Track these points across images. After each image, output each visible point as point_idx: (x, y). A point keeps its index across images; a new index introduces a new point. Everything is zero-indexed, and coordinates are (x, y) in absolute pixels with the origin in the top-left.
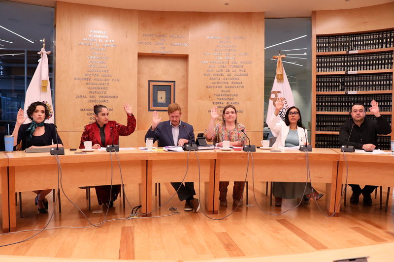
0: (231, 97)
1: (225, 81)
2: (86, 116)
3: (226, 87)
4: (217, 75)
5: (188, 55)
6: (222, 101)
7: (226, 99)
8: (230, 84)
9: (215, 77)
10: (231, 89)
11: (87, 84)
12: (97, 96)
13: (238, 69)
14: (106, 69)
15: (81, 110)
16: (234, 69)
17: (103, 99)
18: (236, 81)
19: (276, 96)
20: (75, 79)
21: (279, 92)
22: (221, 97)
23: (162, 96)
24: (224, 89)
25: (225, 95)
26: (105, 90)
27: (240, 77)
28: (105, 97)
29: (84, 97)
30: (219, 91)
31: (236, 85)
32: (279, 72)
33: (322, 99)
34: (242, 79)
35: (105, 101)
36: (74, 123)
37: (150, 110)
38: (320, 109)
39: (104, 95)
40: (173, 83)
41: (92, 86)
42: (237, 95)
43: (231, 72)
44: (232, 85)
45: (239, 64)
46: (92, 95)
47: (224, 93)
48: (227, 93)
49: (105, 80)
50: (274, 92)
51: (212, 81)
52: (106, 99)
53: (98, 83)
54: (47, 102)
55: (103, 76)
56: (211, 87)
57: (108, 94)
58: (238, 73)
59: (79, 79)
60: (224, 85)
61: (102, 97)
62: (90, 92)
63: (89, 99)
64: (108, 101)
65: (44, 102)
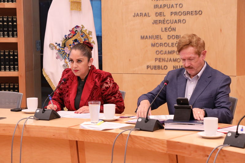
2: (150, 47)
15: (143, 38)
17: (177, 18)
26: (179, 1)
28: (180, 14)
29: (145, 15)
35: (180, 21)
36: (130, 60)
39: (178, 10)
46: (159, 10)
52: (182, 17)
54: (83, 27)
57: (185, 9)
61: (176, 13)
62: (156, 6)
63: (153, 17)
64: (184, 21)
65: (77, 27)
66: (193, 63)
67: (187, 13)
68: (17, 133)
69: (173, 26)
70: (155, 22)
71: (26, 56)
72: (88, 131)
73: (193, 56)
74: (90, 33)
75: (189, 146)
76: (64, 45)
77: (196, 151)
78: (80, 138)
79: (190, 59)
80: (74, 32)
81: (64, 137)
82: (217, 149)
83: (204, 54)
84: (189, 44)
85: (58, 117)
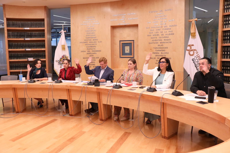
0: (164, 49)
1: (160, 39)
3: (161, 43)
4: (155, 35)
5: (138, 24)
6: (158, 52)
7: (160, 51)
8: (163, 41)
9: (154, 36)
10: (163, 44)
11: (86, 45)
12: (91, 51)
13: (168, 31)
14: (95, 36)
15: (84, 58)
16: (166, 31)
17: (94, 52)
18: (166, 39)
19: (191, 48)
20: (80, 43)
21: (193, 45)
22: (158, 49)
23: (127, 49)
24: (159, 44)
25: (160, 48)
26: (94, 48)
27: (169, 36)
28: (95, 51)
29: (84, 51)
30: (156, 45)
31: (167, 41)
32: (192, 31)
33: (227, 49)
34: (170, 37)
37: (120, 57)
38: (226, 57)
39: (94, 50)
40: (133, 41)
41: (88, 46)
42: (167, 48)
43: (163, 33)
44: (164, 41)
45: (169, 27)
46: (89, 50)
47: (159, 47)
48: (161, 47)
49: (95, 42)
50: (189, 46)
51: (152, 39)
52: (95, 52)
53: (91, 44)
54: (66, 55)
55: (93, 40)
56: (152, 43)
57: (96, 50)
58: (168, 33)
59: (82, 43)
60: (159, 42)
61: (93, 51)
62: (88, 49)
63: (87, 52)
64: (96, 53)
65: (64, 55)
66: (103, 66)
67: (97, 51)
68: (50, 87)
69: (93, 55)
70: (88, 54)
71: (48, 64)
72: (72, 86)
73: (103, 64)
74: (68, 57)
75: (103, 89)
76: (60, 61)
77: (105, 90)
78: (69, 88)
79: (102, 65)
80: (63, 57)
81: (65, 88)
82: (111, 89)
83: (107, 63)
84: (102, 61)
85: (62, 82)
